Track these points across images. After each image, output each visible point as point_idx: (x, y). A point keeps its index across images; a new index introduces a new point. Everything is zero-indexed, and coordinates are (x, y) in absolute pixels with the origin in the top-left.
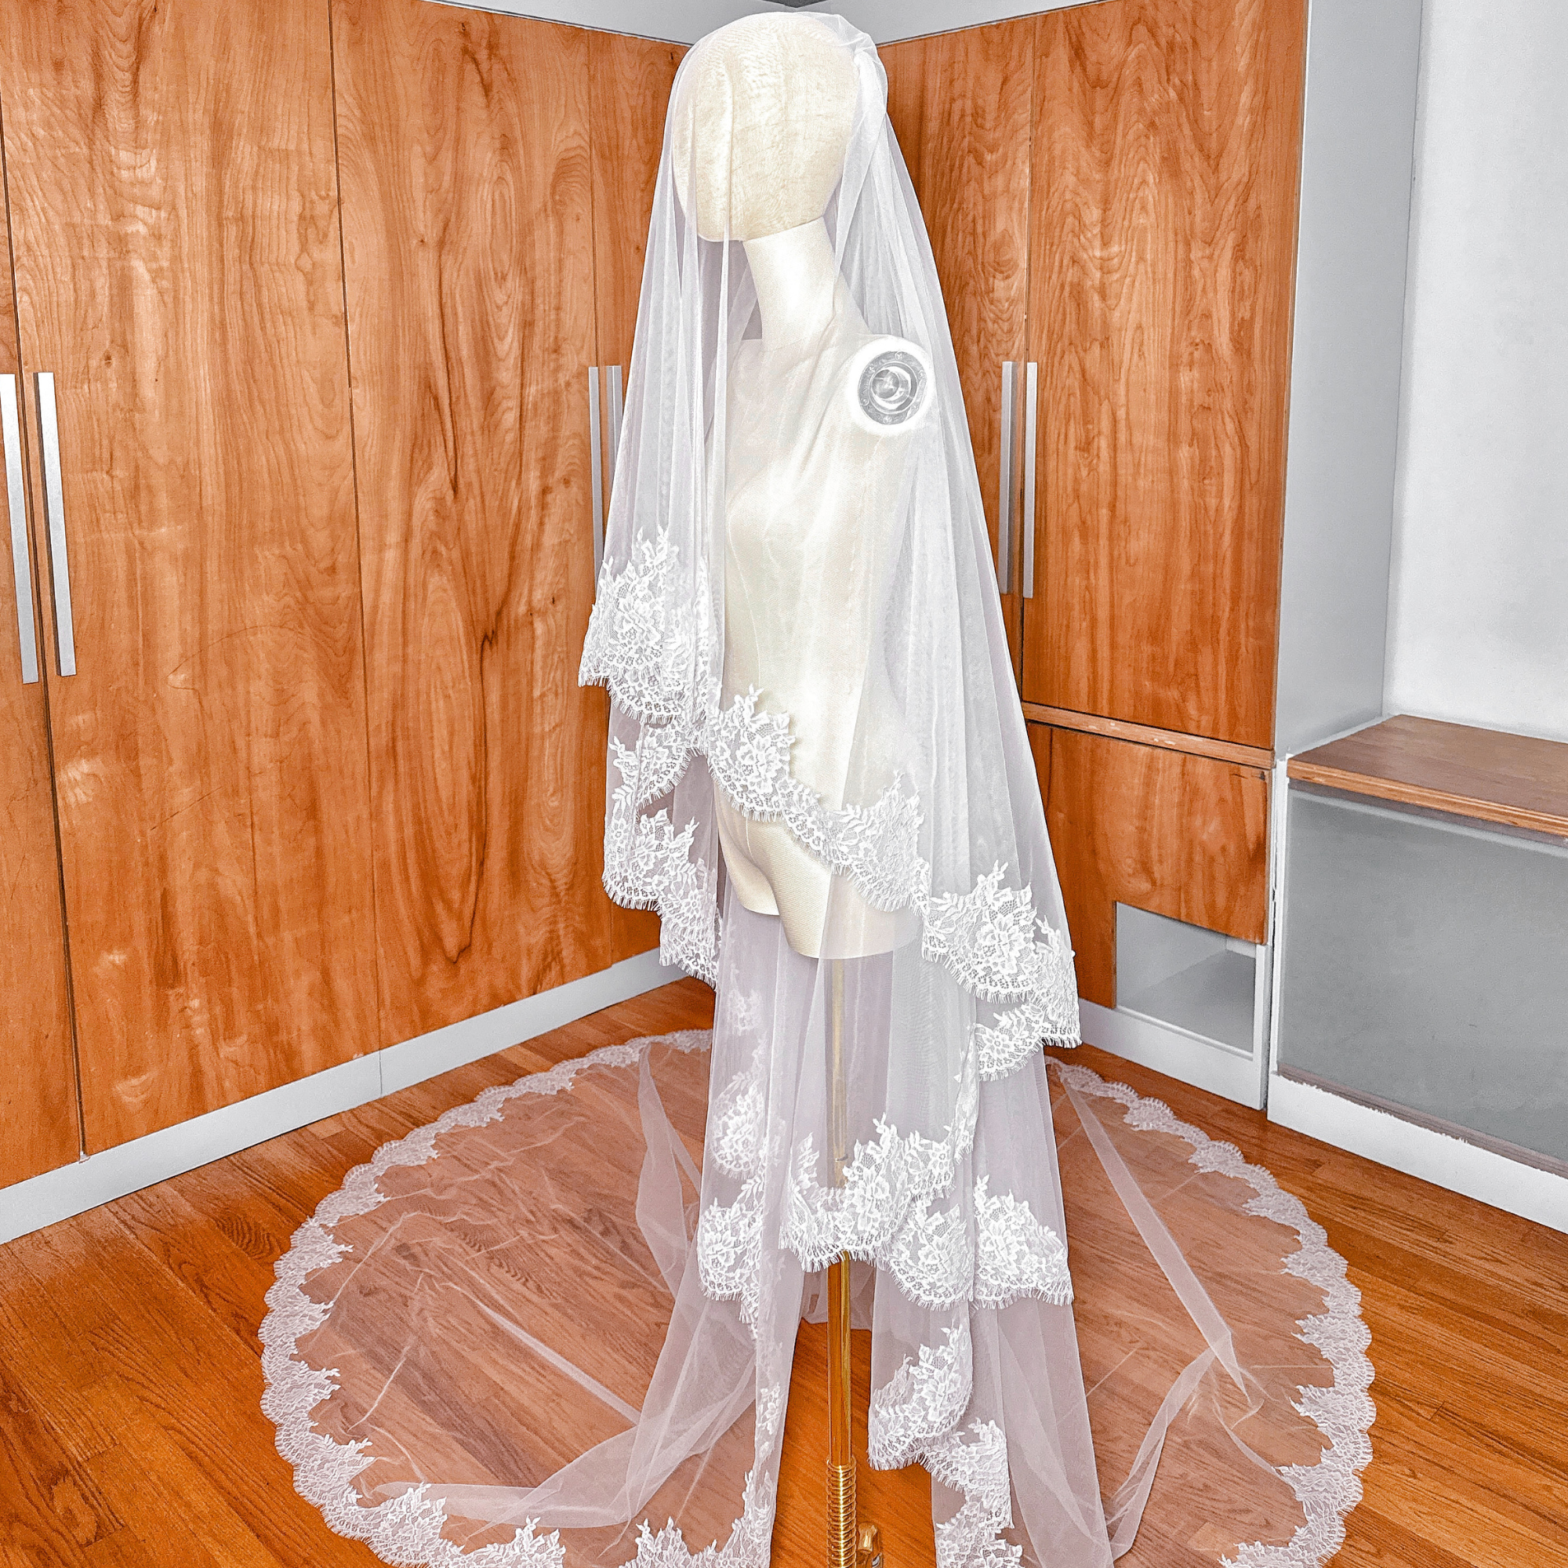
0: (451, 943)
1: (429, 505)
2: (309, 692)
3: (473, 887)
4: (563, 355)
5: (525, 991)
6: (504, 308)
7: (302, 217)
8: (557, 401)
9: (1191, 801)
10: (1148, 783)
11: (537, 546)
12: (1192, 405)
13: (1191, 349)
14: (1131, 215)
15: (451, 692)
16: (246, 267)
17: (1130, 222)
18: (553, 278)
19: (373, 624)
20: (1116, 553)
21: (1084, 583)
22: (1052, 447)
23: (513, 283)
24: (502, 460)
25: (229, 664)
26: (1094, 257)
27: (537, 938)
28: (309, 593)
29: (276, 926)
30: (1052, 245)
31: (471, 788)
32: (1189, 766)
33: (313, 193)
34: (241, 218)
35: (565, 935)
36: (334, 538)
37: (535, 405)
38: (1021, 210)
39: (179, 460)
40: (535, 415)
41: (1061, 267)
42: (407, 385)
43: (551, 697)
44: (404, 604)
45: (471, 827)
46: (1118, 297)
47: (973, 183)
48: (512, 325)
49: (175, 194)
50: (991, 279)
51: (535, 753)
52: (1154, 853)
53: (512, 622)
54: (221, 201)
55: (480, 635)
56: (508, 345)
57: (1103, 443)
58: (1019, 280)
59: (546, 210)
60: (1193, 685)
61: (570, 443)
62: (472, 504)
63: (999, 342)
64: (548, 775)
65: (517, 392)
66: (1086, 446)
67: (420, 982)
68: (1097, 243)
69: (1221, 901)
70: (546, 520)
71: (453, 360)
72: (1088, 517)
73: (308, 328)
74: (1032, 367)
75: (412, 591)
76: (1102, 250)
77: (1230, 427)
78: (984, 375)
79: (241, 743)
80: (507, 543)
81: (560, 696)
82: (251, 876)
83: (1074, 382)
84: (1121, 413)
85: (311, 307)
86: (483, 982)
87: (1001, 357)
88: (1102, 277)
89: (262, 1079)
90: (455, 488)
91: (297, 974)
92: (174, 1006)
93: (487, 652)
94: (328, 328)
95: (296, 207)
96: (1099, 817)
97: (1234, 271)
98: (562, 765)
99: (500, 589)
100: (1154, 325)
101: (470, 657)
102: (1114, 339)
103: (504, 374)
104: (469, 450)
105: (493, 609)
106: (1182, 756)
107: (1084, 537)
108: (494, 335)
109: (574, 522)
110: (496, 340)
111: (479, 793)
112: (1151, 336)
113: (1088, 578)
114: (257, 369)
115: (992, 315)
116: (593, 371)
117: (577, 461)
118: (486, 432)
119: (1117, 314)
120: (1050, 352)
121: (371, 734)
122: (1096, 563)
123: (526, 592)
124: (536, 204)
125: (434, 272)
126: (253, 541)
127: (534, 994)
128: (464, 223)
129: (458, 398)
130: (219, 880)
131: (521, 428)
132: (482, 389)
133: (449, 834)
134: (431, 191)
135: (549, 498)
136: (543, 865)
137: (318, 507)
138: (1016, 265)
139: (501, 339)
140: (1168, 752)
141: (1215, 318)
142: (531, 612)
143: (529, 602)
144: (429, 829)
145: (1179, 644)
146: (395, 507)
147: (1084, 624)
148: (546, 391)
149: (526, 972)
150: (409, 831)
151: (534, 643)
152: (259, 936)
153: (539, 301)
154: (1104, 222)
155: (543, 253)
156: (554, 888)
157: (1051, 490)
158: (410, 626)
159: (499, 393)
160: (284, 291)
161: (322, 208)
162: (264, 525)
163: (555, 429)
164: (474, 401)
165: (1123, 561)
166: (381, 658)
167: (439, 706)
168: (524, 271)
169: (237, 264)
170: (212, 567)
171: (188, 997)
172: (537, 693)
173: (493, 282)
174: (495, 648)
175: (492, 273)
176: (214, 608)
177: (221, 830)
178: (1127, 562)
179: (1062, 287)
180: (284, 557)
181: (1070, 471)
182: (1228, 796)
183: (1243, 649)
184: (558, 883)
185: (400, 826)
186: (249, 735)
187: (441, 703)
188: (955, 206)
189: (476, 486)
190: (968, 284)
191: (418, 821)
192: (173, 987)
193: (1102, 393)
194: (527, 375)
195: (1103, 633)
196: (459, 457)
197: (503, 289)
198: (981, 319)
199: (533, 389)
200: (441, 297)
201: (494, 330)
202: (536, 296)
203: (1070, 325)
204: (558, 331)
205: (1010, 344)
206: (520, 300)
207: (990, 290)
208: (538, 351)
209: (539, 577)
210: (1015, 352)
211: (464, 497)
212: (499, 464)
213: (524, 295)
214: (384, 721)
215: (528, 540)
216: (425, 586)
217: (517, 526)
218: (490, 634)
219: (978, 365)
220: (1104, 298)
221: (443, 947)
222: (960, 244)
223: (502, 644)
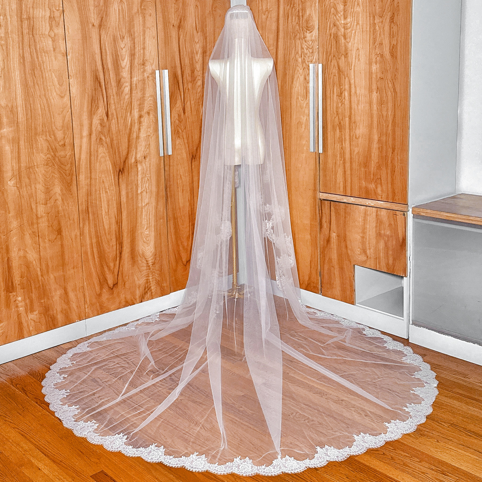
0: (111, 282)
1: (98, 122)
2: (57, 189)
3: (118, 262)
4: (146, 66)
5: (138, 300)
6: (124, 49)
7: (50, 17)
8: (144, 84)
9: (380, 225)
10: (365, 220)
11: (138, 137)
12: (377, 78)
13: (376, 56)
14: (354, 8)
15: (108, 190)
16: (31, 36)
17: (354, 10)
18: (141, 37)
19: (79, 164)
20: (352, 135)
21: (341, 147)
22: (328, 95)
23: (127, 40)
24: (124, 105)
25: (29, 178)
26: (342, 23)
27: (142, 281)
28: (56, 153)
29: (48, 272)
30: (326, 19)
31: (116, 225)
32: (379, 213)
33: (54, 8)
34: (29, 18)
35: (153, 281)
36: (65, 134)
37: (136, 84)
38: (315, 6)
39: (10, 105)
40: (136, 88)
41: (330, 27)
42: (89, 77)
43: (145, 193)
44: (90, 158)
45: (117, 240)
46: (350, 38)
48: (127, 56)
49: (5, 10)
50: (305, 33)
51: (139, 213)
52: (367, 246)
53: (129, 165)
54: (21, 13)
55: (118, 170)
56: (125, 63)
57: (346, 94)
58: (315, 32)
59: (138, 12)
60: (379, 182)
61: (149, 99)
62: (114, 121)
63: (308, 57)
64: (144, 222)
65: (129, 80)
66: (340, 94)
67: (100, 295)
68: (342, 18)
69: (391, 262)
70: (141, 127)
71: (106, 69)
72: (342, 122)
73: (53, 58)
74: (320, 66)
75: (93, 153)
76: (344, 20)
77: (390, 85)
78: (304, 69)
79: (34, 206)
80: (127, 136)
81: (148, 193)
82: (38, 254)
83: (335, 71)
84: (352, 82)
85: (54, 50)
86: (122, 296)
87: (309, 63)
88: (344, 31)
89: (44, 328)
90: (107, 115)
91: (55, 289)
92: (13, 300)
93: (120, 176)
94: (60, 57)
95: (48, 14)
96: (348, 233)
97: (390, 27)
98: (149, 218)
99: (125, 153)
100: (363, 48)
101: (114, 178)
102: (349, 55)
103: (124, 74)
104: (112, 101)
105: (122, 161)
106: (376, 209)
107: (340, 129)
108: (120, 59)
109: (152, 128)
110: (121, 61)
111: (119, 228)
112: (362, 52)
113: (342, 144)
114: (36, 72)
115: (306, 46)
116: (157, 72)
117: (152, 106)
118: (118, 95)
119: (350, 44)
120: (327, 60)
121: (79, 205)
122: (345, 138)
123: (134, 153)
124: (135, 10)
125: (98, 37)
126: (36, 134)
127: (141, 302)
128: (108, 18)
129: (108, 82)
130: (28, 255)
131: (131, 93)
132: (116, 79)
133: (108, 241)
134: (96, 6)
135: (142, 119)
136: (143, 255)
137: (59, 122)
138: (314, 27)
139: (123, 60)
140: (371, 208)
141: (384, 45)
142: (136, 162)
143: (136, 158)
144: (101, 240)
145: (374, 168)
146: (86, 123)
147: (341, 162)
148: (140, 80)
149: (138, 293)
150: (94, 241)
151: (138, 173)
152: (42, 276)
153: (136, 46)
154: (345, 10)
155: (138, 28)
156: (148, 264)
157: (328, 112)
158: (92, 166)
159: (122, 80)
160: (44, 44)
161: (57, 14)
162: (40, 129)
163: (144, 94)
164: (114, 83)
165: (354, 137)
166: (82, 177)
167: (104, 196)
168: (131, 35)
169: (28, 35)
170: (22, 143)
171: (17, 296)
172: (139, 191)
173: (120, 40)
174: (123, 174)
175: (119, 36)
176: (23, 158)
177: (27, 237)
178: (356, 137)
179: (331, 35)
180: (46, 140)
181: (335, 105)
182: (393, 223)
183: (396, 168)
184: (149, 262)
185: (91, 238)
186: (36, 203)
187: (105, 195)
188: (292, 6)
189: (115, 114)
190: (297, 35)
191: (97, 237)
192: (12, 293)
193: (346, 74)
194: (133, 74)
195: (348, 165)
196: (109, 104)
197: (123, 42)
198: (302, 48)
199: (135, 79)
200: (101, 45)
201: (120, 57)
202: (135, 44)
203: (334, 49)
204: (144, 57)
205: (312, 57)
206: (130, 46)
207: (305, 37)
208: (137, 65)
209: (139, 148)
210: (314, 60)
211: (111, 119)
212: (123, 107)
213: (131, 44)
214: (84, 200)
215: (135, 135)
216: (97, 151)
217: (131, 129)
218: (121, 169)
219: (301, 66)
220: (345, 39)
221: (107, 283)
222: (294, 20)
223: (126, 173)
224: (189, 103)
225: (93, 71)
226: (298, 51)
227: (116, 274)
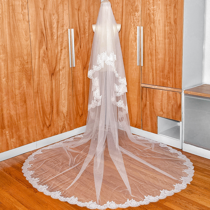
0: (48, 124)
1: (43, 52)
2: (24, 82)
3: (51, 115)
4: (64, 27)
6: (54, 19)
8: (63, 35)
9: (169, 98)
10: (162, 96)
11: (60, 59)
12: (168, 33)
13: (168, 23)
15: (47, 83)
17: (157, 3)
18: (62, 14)
19: (34, 71)
20: (156, 58)
21: (151, 63)
22: (145, 41)
23: (56, 15)
24: (54, 44)
25: (12, 77)
26: (152, 8)
27: (62, 124)
28: (24, 66)
29: (20, 120)
30: (145, 7)
31: (50, 99)
32: (169, 93)
33: (23, 1)
34: (12, 5)
35: (66, 124)
36: (28, 57)
37: (59, 35)
38: (140, 1)
39: (3, 44)
40: (60, 37)
41: (146, 10)
42: (39, 32)
43: (63, 84)
44: (39, 68)
46: (156, 15)
48: (55, 22)
50: (135, 13)
52: (163, 107)
53: (56, 72)
54: (9, 3)
55: (51, 73)
56: (55, 25)
57: (154, 40)
58: (140, 13)
59: (61, 3)
60: (169, 79)
61: (65, 42)
62: (50, 52)
63: (137, 23)
64: (63, 97)
65: (56, 33)
66: (151, 40)
67: (43, 130)
68: (152, 6)
69: (174, 115)
70: (62, 55)
71: (46, 28)
72: (152, 52)
73: (23, 23)
74: (142, 27)
75: (40, 66)
77: (174, 36)
78: (134, 29)
79: (14, 90)
80: (55, 58)
82: (16, 112)
83: (149, 30)
84: (157, 34)
85: (24, 20)
86: (53, 131)
87: (137, 26)
88: (153, 12)
90: (47, 49)
91: (23, 128)
92: (4, 133)
93: (52, 76)
94: (26, 23)
95: (21, 4)
96: (154, 102)
97: (174, 10)
98: (65, 95)
99: (54, 66)
101: (50, 77)
102: (155, 22)
103: (54, 30)
104: (49, 43)
105: (53, 69)
106: (167, 91)
107: (151, 55)
109: (66, 55)
111: (52, 100)
112: (161, 21)
114: (15, 30)
115: (135, 19)
116: (69, 30)
117: (67, 45)
118: (52, 40)
119: (156, 18)
120: (145, 25)
121: (34, 89)
122: (153, 60)
123: (59, 66)
124: (59, 2)
126: (15, 57)
127: (61, 133)
128: (47, 5)
129: (47, 34)
130: (11, 112)
131: (57, 39)
132: (51, 33)
133: (47, 106)
135: (62, 51)
136: (62, 112)
137: (25, 52)
138: (139, 10)
139: (54, 25)
140: (165, 91)
141: (171, 18)
142: (59, 70)
143: (59, 68)
144: (44, 105)
145: (167, 73)
146: (37, 52)
147: (151, 70)
148: (61, 33)
149: (60, 129)
150: (41, 105)
151: (60, 75)
152: (17, 122)
153: (60, 18)
154: (153, 3)
155: (60, 10)
157: (146, 48)
158: (40, 72)
159: (53, 33)
160: (19, 17)
161: (25, 3)
162: (17, 55)
163: (63, 39)
164: (50, 35)
166: (35, 77)
167: (45, 85)
168: (57, 13)
169: (12, 13)
170: (9, 61)
171: (6, 131)
172: (61, 83)
173: (52, 15)
176: (9, 68)
177: (11, 104)
178: (158, 59)
179: (147, 14)
180: (20, 60)
181: (149, 45)
182: (175, 97)
183: (177, 73)
184: (65, 115)
185: (39, 105)
188: (129, 1)
189: (50, 49)
190: (131, 14)
192: (4, 129)
193: (154, 31)
194: (58, 30)
195: (154, 71)
196: (47, 44)
197: (54, 16)
198: (133, 19)
199: (59, 33)
200: (44, 18)
201: (52, 23)
203: (148, 20)
204: (63, 23)
206: (57, 18)
207: (135, 15)
208: (60, 26)
209: (61, 64)
210: (139, 25)
211: (48, 51)
214: (36, 87)
216: (42, 65)
217: (57, 56)
218: (53, 73)
219: (133, 27)
220: (153, 15)
221: (46, 125)
222: (130, 7)
223: (55, 75)
224: (82, 44)
225: (41, 29)
226: (132, 21)
227: (50, 120)
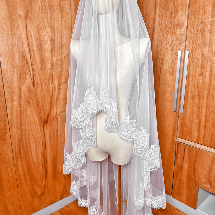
0: (39, 193)
1: (26, 90)
3: (44, 180)
4: (63, 49)
6: (46, 36)
8: (62, 62)
11: (58, 99)
15: (35, 136)
18: (60, 28)
19: (11, 121)
20: (209, 104)
22: (191, 74)
23: (49, 28)
24: (47, 77)
26: (209, 21)
27: (61, 188)
30: (195, 19)
31: (42, 158)
37: (56, 62)
38: (186, 9)
40: (56, 65)
41: (198, 24)
42: (17, 56)
45: (43, 167)
47: (171, 3)
48: (48, 41)
50: (176, 29)
53: (52, 117)
55: (43, 121)
56: (47, 46)
57: (207, 74)
58: (184, 29)
61: (66, 72)
62: (39, 88)
63: (177, 46)
65: (51, 59)
66: (202, 74)
67: (32, 203)
68: (210, 17)
70: (60, 92)
71: (31, 50)
72: (201, 93)
74: (187, 53)
75: (22, 112)
76: (211, 19)
78: (172, 55)
80: (49, 99)
83: (199, 57)
86: (48, 200)
87: (178, 50)
88: (211, 27)
90: (34, 84)
93: (45, 126)
99: (48, 110)
101: (40, 128)
103: (47, 54)
104: (37, 74)
105: (46, 116)
107: (199, 99)
110: (44, 45)
111: (45, 159)
113: (199, 109)
115: (175, 39)
118: (42, 70)
120: (193, 48)
121: (13, 149)
122: (202, 105)
123: (55, 110)
124: (55, 7)
125: (24, 25)
127: (61, 200)
128: (33, 11)
129: (33, 60)
131: (52, 68)
132: (40, 58)
133: (37, 169)
135: (61, 87)
138: (183, 24)
139: (45, 44)
142: (57, 115)
143: (56, 112)
144: (32, 169)
146: (16, 90)
147: (197, 121)
148: (59, 59)
149: (59, 195)
150: (26, 170)
151: (58, 122)
153: (56, 34)
154: (213, 11)
157: (190, 86)
158: (23, 121)
159: (45, 59)
163: (62, 69)
164: (38, 61)
168: (51, 26)
173: (43, 29)
174: (47, 124)
175: (42, 26)
178: (212, 106)
179: (198, 30)
181: (196, 81)
185: (23, 170)
188: (166, 10)
189: (40, 83)
190: (168, 31)
191: (28, 168)
193: (208, 60)
194: (53, 54)
195: (203, 123)
196: (34, 76)
197: (46, 30)
198: (172, 40)
199: (55, 58)
200: (27, 32)
201: (43, 42)
202: (55, 33)
203: (199, 41)
204: (62, 43)
205: (180, 47)
206: (51, 34)
207: (175, 32)
208: (56, 48)
209: (58, 106)
210: (182, 49)
211: (37, 87)
212: (46, 78)
213: (52, 32)
214: (16, 145)
215: (55, 97)
216: (26, 110)
217: (52, 94)
218: (46, 121)
219: (171, 52)
220: (211, 33)
221: (37, 194)
222: (167, 20)
223: (49, 123)
225: (21, 52)
226: (169, 42)
227: (43, 187)
